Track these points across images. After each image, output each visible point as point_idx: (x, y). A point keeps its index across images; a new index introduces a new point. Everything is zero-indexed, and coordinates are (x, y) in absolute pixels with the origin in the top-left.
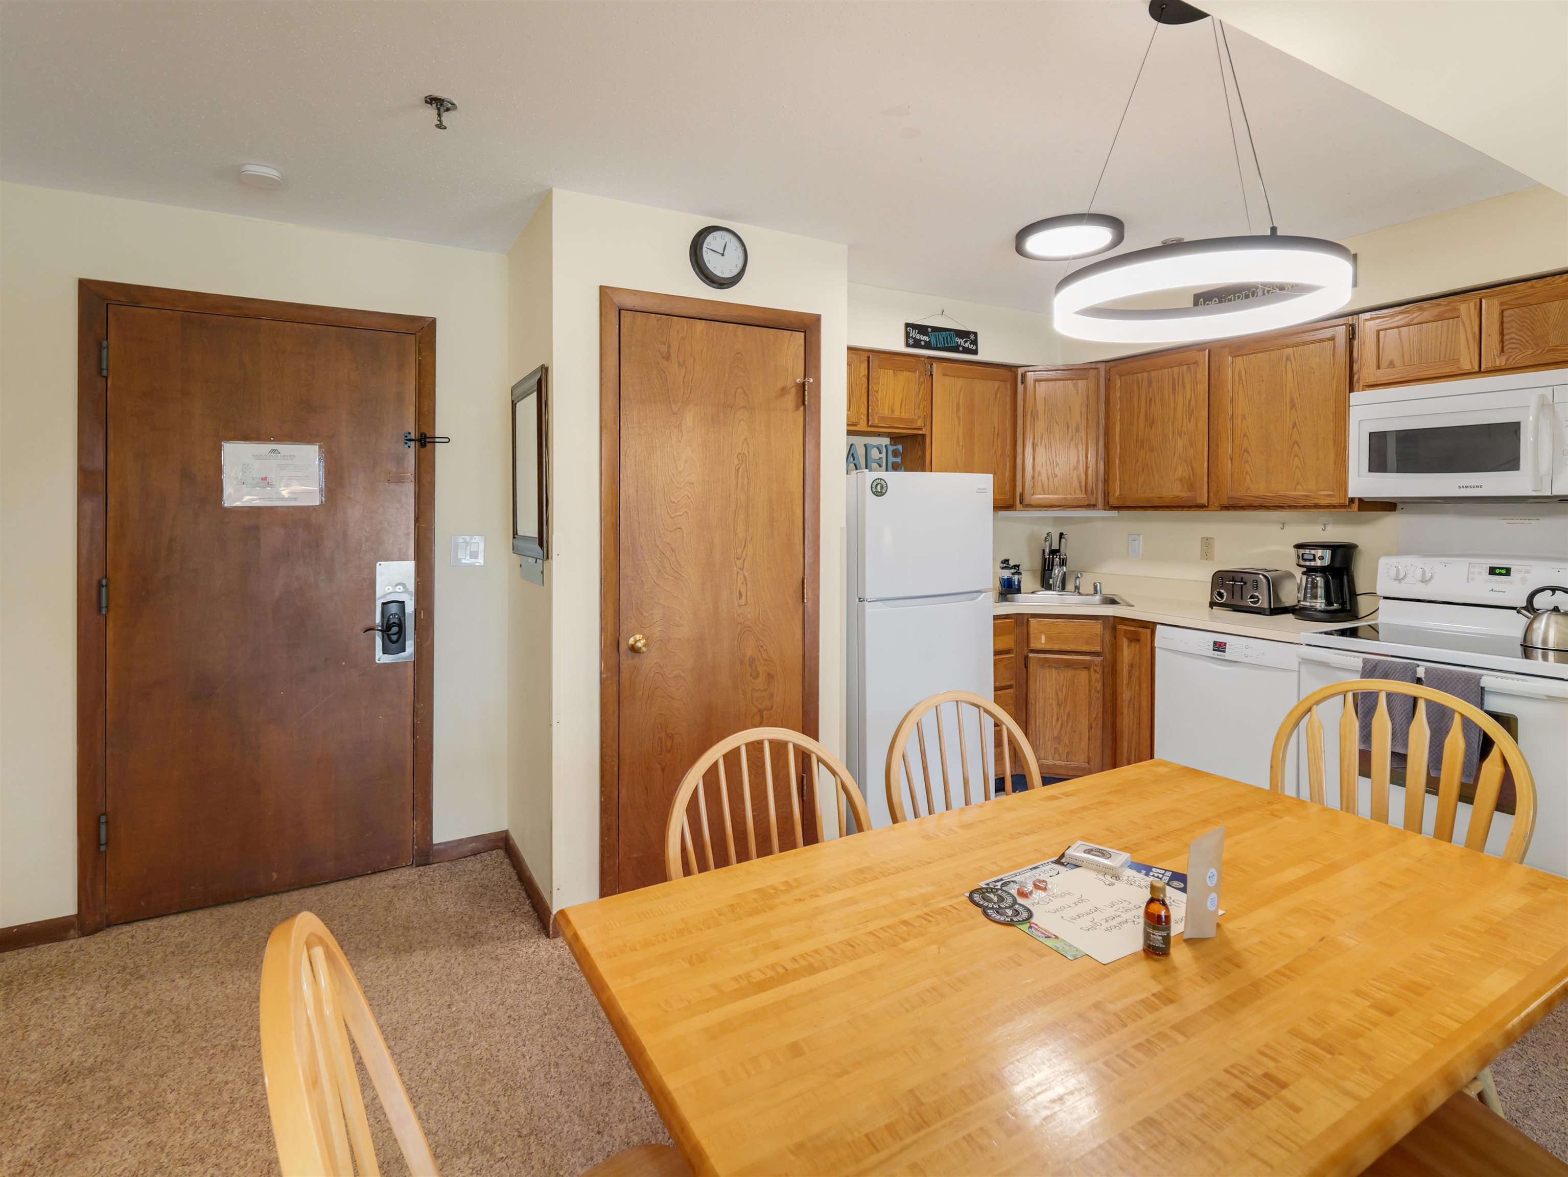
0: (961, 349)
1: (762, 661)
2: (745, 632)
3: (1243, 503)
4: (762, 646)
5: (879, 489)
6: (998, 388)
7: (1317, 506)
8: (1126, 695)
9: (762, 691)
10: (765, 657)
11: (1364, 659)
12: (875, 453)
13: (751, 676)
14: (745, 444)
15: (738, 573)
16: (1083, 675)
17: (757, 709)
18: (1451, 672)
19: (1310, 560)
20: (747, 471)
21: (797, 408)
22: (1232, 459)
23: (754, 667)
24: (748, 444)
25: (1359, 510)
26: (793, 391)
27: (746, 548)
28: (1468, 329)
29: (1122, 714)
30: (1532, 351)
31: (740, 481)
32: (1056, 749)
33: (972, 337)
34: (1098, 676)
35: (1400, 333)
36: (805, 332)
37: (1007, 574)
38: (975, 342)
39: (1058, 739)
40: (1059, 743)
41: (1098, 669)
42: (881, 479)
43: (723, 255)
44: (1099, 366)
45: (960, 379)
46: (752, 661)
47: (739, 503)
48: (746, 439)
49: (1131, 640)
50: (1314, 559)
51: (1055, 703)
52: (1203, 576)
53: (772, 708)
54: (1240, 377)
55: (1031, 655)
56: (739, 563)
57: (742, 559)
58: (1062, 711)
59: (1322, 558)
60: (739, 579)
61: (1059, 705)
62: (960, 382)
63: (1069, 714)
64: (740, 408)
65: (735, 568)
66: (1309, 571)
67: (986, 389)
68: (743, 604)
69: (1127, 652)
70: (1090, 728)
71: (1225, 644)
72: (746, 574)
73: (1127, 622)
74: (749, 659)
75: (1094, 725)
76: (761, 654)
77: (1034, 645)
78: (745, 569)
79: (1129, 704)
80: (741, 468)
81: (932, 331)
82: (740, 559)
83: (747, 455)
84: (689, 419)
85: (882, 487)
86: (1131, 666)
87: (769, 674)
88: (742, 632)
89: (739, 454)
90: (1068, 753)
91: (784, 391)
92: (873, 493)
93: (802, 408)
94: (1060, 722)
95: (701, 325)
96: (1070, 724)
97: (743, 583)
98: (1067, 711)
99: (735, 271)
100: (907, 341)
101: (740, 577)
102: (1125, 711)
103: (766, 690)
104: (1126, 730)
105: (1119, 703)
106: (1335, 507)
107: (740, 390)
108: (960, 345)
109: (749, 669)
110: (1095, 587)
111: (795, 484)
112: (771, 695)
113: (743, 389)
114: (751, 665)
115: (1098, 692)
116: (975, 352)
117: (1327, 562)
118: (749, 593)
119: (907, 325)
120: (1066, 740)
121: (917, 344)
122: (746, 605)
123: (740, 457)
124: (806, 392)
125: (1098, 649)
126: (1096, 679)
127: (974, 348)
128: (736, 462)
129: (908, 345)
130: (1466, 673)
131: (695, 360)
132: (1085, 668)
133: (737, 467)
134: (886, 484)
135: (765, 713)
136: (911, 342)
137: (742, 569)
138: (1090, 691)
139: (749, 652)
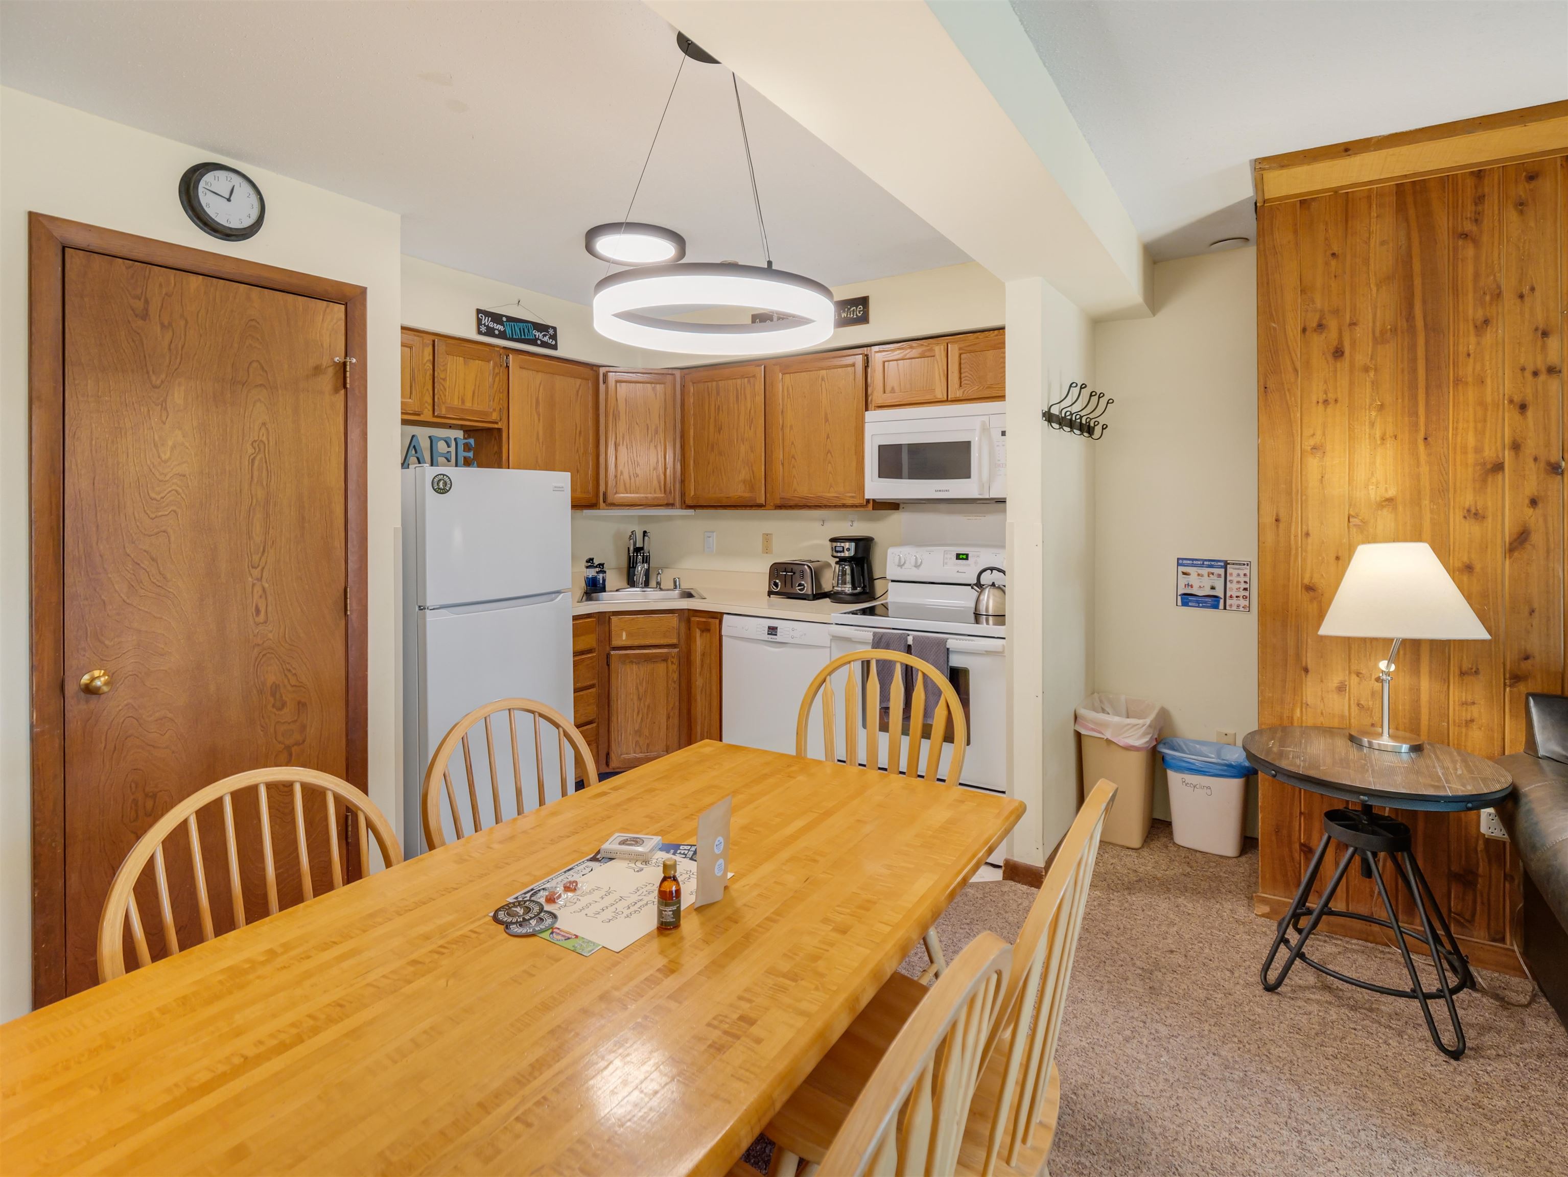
0: (539, 342)
1: (289, 688)
2: (264, 655)
3: (792, 503)
4: (289, 670)
5: (442, 486)
6: (580, 385)
7: (844, 506)
8: (699, 682)
9: (289, 723)
10: (293, 682)
11: (874, 633)
12: (441, 447)
13: (274, 706)
14: (263, 430)
15: (253, 585)
16: (661, 668)
17: (283, 746)
18: (928, 638)
19: (840, 552)
20: (266, 462)
21: (336, 391)
22: (783, 464)
23: (278, 696)
24: (267, 429)
25: (873, 509)
26: (331, 371)
27: (266, 554)
28: (940, 367)
29: (696, 700)
30: (977, 387)
31: (256, 473)
32: (637, 742)
33: (551, 331)
34: (675, 667)
35: (898, 364)
36: (346, 305)
37: (592, 573)
38: (554, 337)
39: (638, 732)
40: (640, 736)
41: (675, 660)
42: (444, 475)
43: (229, 200)
44: (675, 372)
45: (540, 374)
46: (275, 689)
47: (254, 501)
48: (264, 424)
49: (702, 631)
50: (843, 551)
51: (635, 698)
52: (764, 568)
53: (304, 741)
54: (788, 391)
55: (612, 653)
56: (256, 573)
57: (260, 568)
58: (642, 705)
59: (848, 550)
60: (255, 591)
61: (640, 699)
62: (540, 377)
63: (649, 707)
64: (257, 386)
65: (250, 579)
66: (841, 561)
67: (567, 386)
68: (262, 621)
69: (700, 642)
70: (668, 717)
71: (776, 628)
72: (266, 585)
73: (698, 614)
74: (271, 688)
75: (671, 714)
76: (289, 680)
77: (616, 642)
78: (264, 580)
79: (702, 690)
80: (258, 458)
81: (507, 321)
82: (256, 568)
83: (266, 443)
84: (178, 396)
85: (445, 484)
86: (703, 655)
87: (299, 703)
88: (261, 655)
89: (255, 441)
90: (648, 745)
91: (318, 370)
92: (435, 490)
93: (343, 392)
94: (640, 716)
95: (195, 282)
96: (650, 715)
97: (261, 597)
98: (647, 704)
99: (247, 222)
100: (479, 328)
101: (258, 590)
102: (699, 698)
103: (295, 721)
104: (699, 716)
105: (693, 690)
106: (857, 506)
107: (255, 365)
108: (538, 339)
109: (272, 699)
110: (675, 582)
111: (334, 477)
112: (303, 728)
113: (260, 364)
114: (273, 695)
115: (675, 682)
116: (555, 347)
117: (852, 553)
118: (270, 608)
119: (479, 311)
120: (646, 732)
121: (490, 332)
122: (265, 622)
123: (256, 445)
124: (348, 374)
125: (675, 641)
126: (673, 670)
127: (554, 343)
128: (251, 451)
129: (480, 333)
130: (938, 638)
131: (187, 322)
132: (664, 660)
133: (252, 457)
134: (450, 480)
135: (294, 749)
136: (483, 329)
137: (260, 579)
138: (667, 682)
139: (271, 679)
